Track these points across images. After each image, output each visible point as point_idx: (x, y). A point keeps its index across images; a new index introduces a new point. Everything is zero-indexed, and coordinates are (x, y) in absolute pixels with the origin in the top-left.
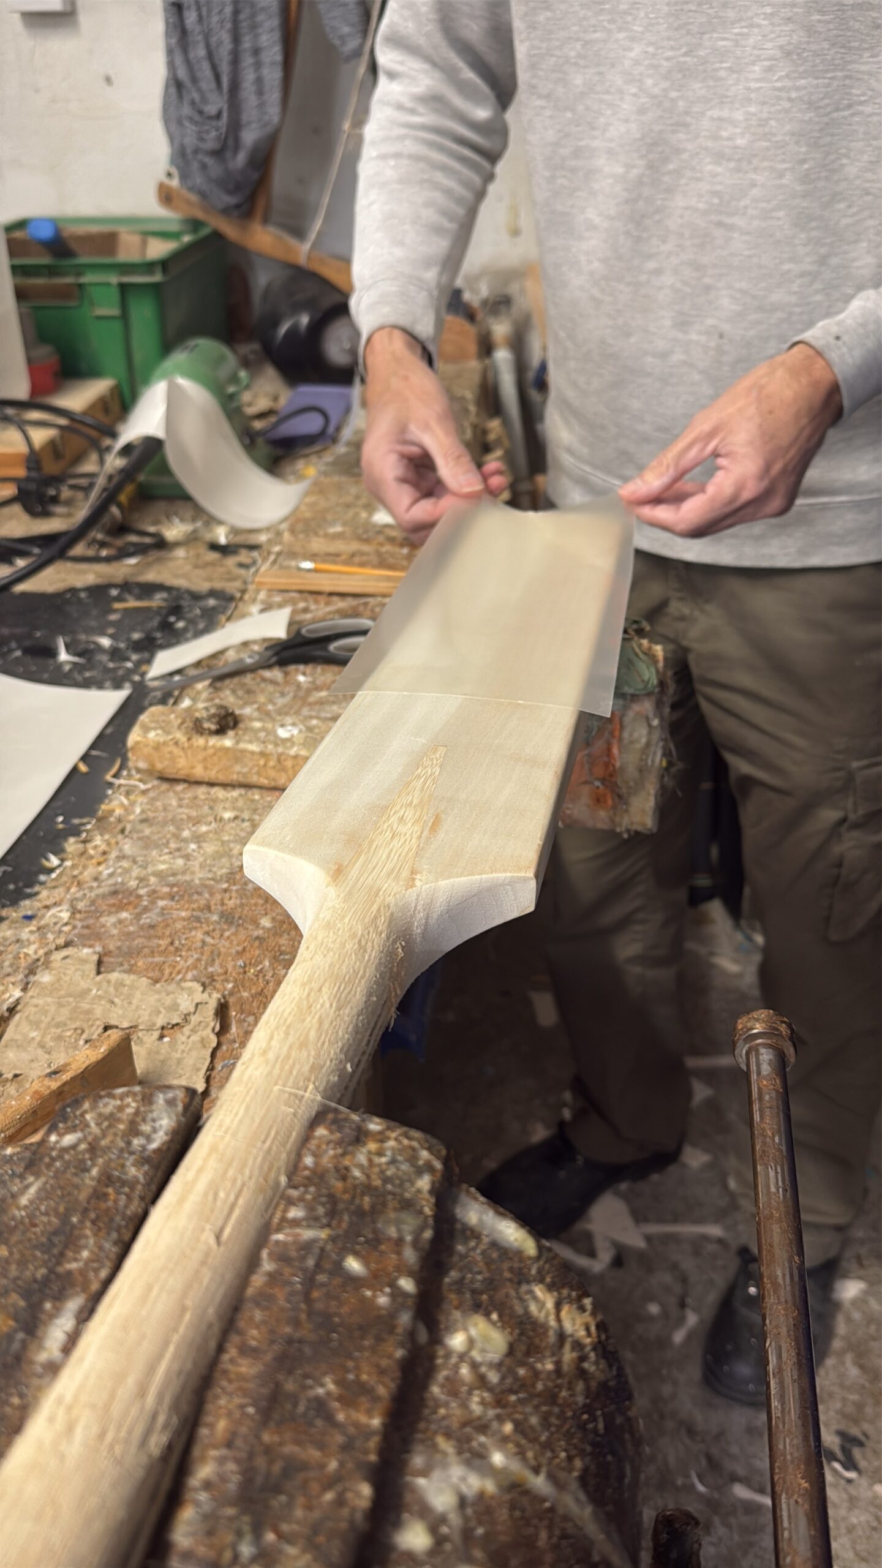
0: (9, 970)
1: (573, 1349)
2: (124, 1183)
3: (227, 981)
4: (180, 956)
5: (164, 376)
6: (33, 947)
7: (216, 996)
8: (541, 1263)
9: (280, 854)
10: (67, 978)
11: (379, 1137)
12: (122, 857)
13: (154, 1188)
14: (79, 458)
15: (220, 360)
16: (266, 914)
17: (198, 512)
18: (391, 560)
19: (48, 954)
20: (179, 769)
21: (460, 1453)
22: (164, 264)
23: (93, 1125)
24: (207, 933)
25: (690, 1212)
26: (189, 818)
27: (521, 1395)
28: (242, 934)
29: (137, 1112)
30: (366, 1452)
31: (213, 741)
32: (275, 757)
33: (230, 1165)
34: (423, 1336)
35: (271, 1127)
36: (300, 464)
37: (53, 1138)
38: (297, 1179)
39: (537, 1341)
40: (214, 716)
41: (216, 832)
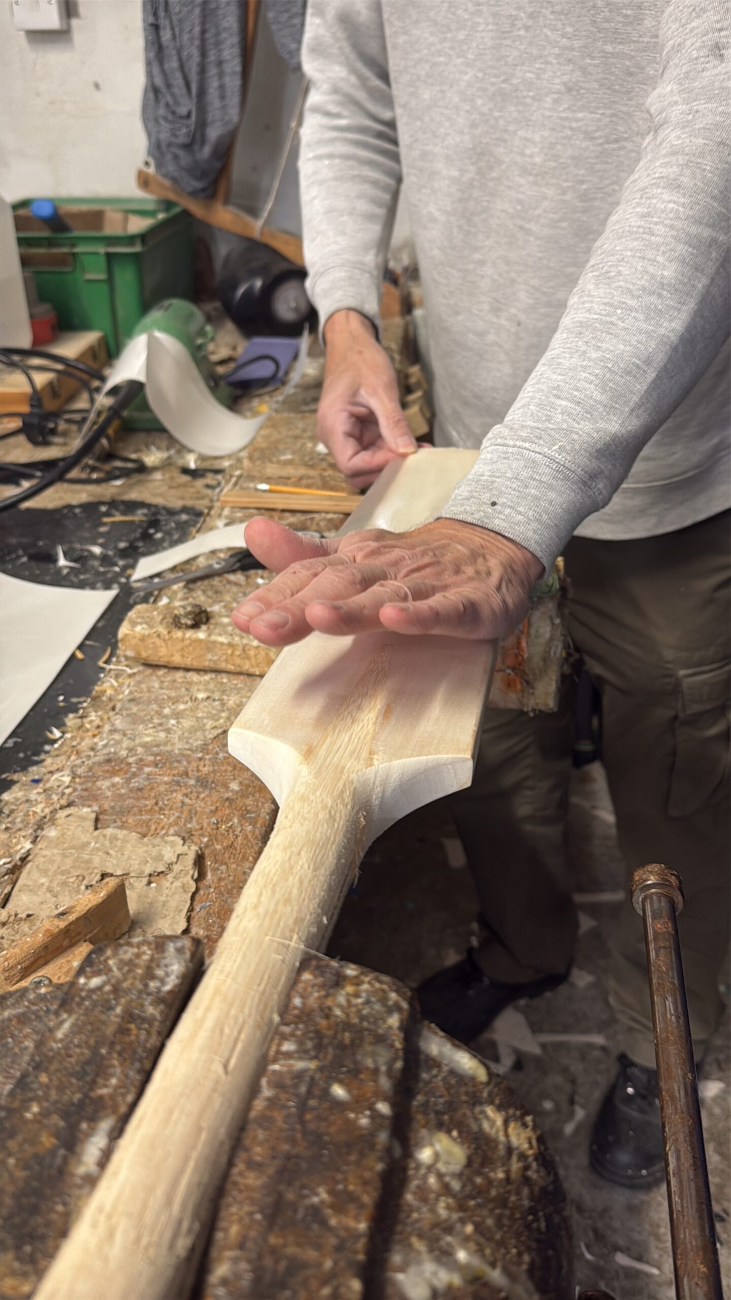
0: (20, 826)
1: (519, 1160)
2: (144, 1020)
3: (203, 835)
4: (164, 814)
5: (144, 330)
6: (40, 806)
7: (194, 848)
8: (491, 1087)
9: (259, 736)
10: (70, 833)
11: (355, 981)
12: (114, 731)
13: (168, 1023)
14: (72, 397)
15: (190, 317)
16: (234, 779)
17: (172, 442)
18: (333, 483)
19: (54, 812)
20: (161, 657)
21: (431, 1250)
22: (143, 237)
23: (115, 969)
24: (186, 795)
25: (578, 1023)
26: (169, 697)
27: (479, 1201)
28: (215, 797)
29: (152, 959)
30: (356, 1252)
31: (189, 634)
32: (240, 648)
33: (232, 1005)
34: (398, 1151)
35: (264, 973)
36: (255, 403)
37: (82, 980)
38: (289, 1018)
39: (489, 1153)
40: (190, 613)
41: (192, 710)
